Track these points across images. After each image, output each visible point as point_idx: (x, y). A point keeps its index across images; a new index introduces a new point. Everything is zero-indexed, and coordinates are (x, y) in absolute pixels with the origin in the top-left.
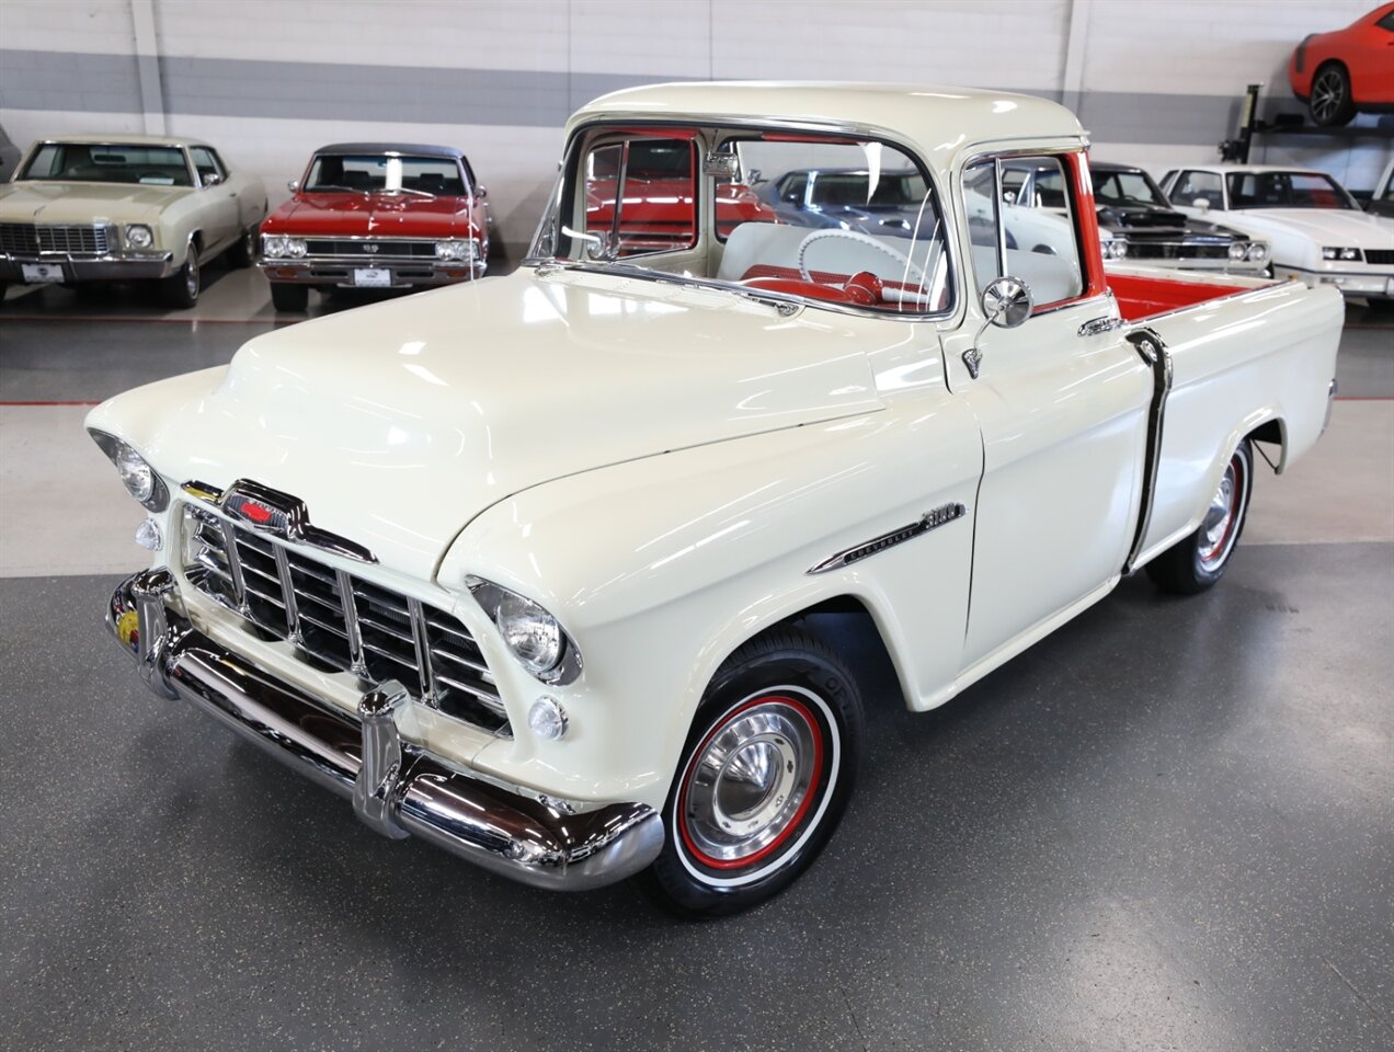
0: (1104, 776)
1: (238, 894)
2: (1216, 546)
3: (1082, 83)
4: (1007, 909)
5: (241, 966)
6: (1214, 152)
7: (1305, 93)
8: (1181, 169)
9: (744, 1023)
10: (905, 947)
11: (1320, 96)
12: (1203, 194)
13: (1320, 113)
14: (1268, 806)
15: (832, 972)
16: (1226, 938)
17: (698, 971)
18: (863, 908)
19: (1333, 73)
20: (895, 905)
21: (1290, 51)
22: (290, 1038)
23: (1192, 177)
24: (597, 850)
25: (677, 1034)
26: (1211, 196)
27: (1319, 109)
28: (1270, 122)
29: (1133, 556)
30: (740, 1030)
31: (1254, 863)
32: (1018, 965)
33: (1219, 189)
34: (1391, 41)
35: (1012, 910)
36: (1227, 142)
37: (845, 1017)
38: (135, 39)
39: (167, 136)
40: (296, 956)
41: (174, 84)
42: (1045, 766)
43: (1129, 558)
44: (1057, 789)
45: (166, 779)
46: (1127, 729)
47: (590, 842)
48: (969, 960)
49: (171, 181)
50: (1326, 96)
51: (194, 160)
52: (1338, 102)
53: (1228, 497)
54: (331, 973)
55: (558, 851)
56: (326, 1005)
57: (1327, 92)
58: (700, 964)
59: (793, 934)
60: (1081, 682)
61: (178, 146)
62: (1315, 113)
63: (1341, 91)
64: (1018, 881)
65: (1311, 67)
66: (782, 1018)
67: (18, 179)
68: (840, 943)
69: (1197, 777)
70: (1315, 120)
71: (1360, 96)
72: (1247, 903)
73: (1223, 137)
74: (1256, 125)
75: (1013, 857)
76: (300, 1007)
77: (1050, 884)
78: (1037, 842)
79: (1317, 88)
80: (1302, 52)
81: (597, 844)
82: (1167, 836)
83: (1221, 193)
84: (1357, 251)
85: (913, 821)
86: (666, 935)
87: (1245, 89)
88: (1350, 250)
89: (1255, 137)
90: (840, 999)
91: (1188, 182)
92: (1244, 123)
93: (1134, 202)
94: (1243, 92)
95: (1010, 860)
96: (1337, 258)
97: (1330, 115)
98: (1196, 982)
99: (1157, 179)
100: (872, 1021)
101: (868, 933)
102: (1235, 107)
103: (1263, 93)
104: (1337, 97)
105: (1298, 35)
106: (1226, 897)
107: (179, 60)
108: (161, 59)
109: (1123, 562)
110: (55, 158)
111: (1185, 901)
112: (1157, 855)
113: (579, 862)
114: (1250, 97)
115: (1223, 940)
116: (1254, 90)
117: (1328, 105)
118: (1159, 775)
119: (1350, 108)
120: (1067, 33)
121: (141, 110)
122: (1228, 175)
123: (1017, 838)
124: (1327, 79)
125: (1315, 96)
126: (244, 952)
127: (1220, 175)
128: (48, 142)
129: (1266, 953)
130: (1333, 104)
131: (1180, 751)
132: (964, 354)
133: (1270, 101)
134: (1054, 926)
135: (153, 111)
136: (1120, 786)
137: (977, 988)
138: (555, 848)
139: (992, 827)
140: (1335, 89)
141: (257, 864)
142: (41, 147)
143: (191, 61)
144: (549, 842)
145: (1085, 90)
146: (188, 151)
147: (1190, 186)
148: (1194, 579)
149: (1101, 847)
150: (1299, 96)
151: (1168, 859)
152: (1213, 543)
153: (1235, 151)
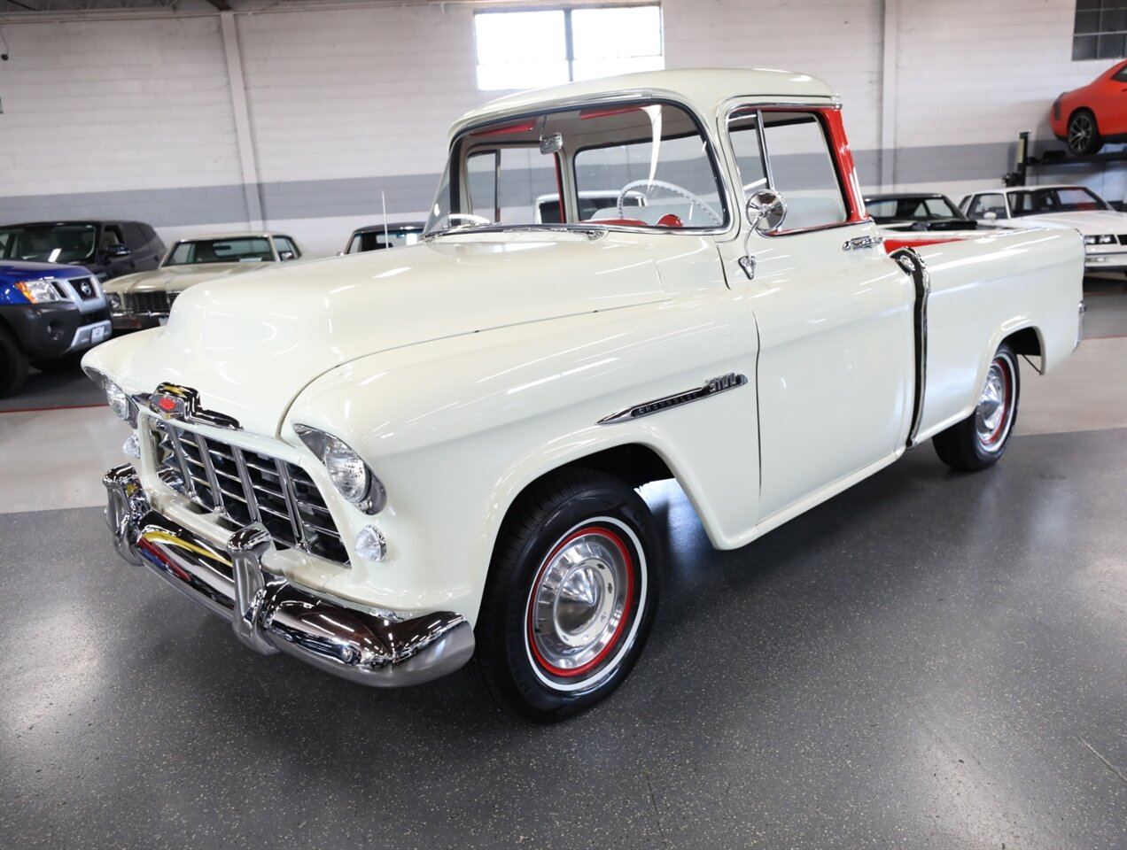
0: (893, 602)
1: (179, 713)
2: (994, 432)
3: (895, 143)
4: (799, 707)
5: (163, 767)
6: (1000, 181)
7: (1064, 134)
8: (973, 194)
9: (558, 804)
10: (706, 739)
11: (1075, 134)
12: (992, 210)
13: (1076, 146)
14: (1034, 619)
15: (640, 761)
16: (991, 725)
17: (527, 763)
18: (676, 710)
19: (1083, 117)
20: (703, 706)
21: (1049, 106)
22: (184, 822)
23: (983, 199)
24: (418, 652)
25: (500, 813)
26: (998, 211)
27: (1075, 144)
28: (1040, 157)
29: (914, 432)
30: (553, 809)
31: (1019, 663)
32: (803, 751)
33: (1002, 205)
34: (1123, 88)
35: (803, 707)
36: (1008, 174)
37: (646, 797)
38: (242, 174)
39: (265, 231)
40: (208, 758)
41: (268, 200)
42: (843, 597)
43: (910, 433)
44: (852, 614)
45: (155, 633)
46: (916, 568)
47: (411, 644)
48: (760, 749)
49: (260, 259)
50: (1079, 134)
51: (276, 245)
52: (1089, 137)
53: (1000, 392)
54: (231, 771)
55: (383, 654)
56: (220, 795)
57: (1080, 131)
58: (530, 757)
59: (613, 732)
60: (880, 536)
61: (266, 236)
62: (1072, 147)
63: (1090, 129)
64: (811, 685)
65: (1065, 116)
66: (591, 799)
67: (163, 266)
68: (651, 738)
69: (973, 600)
70: (1073, 153)
71: (1105, 130)
72: (1011, 696)
73: (1004, 171)
74: (1029, 161)
75: (808, 667)
76: (199, 796)
77: (838, 686)
78: (831, 654)
79: (1072, 129)
80: (1057, 106)
81: (419, 645)
82: (943, 645)
83: (1004, 208)
84: (1112, 237)
85: (728, 642)
86: (507, 735)
87: (1018, 136)
88: (1106, 236)
89: (1029, 169)
90: (643, 782)
91: (979, 203)
92: (1020, 159)
93: (938, 217)
94: (1016, 138)
95: (806, 669)
96: (1097, 242)
97: (1084, 147)
98: (961, 761)
99: (956, 202)
100: (669, 800)
101: (676, 729)
102: (1012, 150)
103: (1032, 138)
104: (1088, 133)
105: (1054, 95)
106: (992, 691)
107: (271, 185)
108: (259, 186)
109: (906, 436)
110: (190, 251)
111: (955, 696)
112: (934, 661)
113: (402, 662)
114: (1022, 141)
115: (988, 726)
116: (1024, 136)
117: (1081, 141)
118: (940, 600)
119: (1100, 140)
120: (880, 109)
121: (247, 219)
122: (1008, 194)
123: (814, 651)
124: (1079, 122)
125: (1071, 135)
126: (170, 756)
127: (1002, 194)
128: (183, 241)
129: (1026, 736)
130: (1085, 139)
131: (960, 582)
132: (740, 260)
133: (1038, 144)
134: (838, 719)
135: (256, 219)
136: (905, 609)
137: (764, 771)
138: (381, 652)
139: (794, 644)
140: (1085, 128)
141: (200, 691)
142: (178, 244)
143: (279, 185)
144: (376, 647)
145: (898, 147)
146: (271, 239)
147: (981, 205)
148: (976, 456)
149: (885, 657)
150: (1060, 138)
151: (943, 664)
152: (991, 430)
153: (1014, 179)
